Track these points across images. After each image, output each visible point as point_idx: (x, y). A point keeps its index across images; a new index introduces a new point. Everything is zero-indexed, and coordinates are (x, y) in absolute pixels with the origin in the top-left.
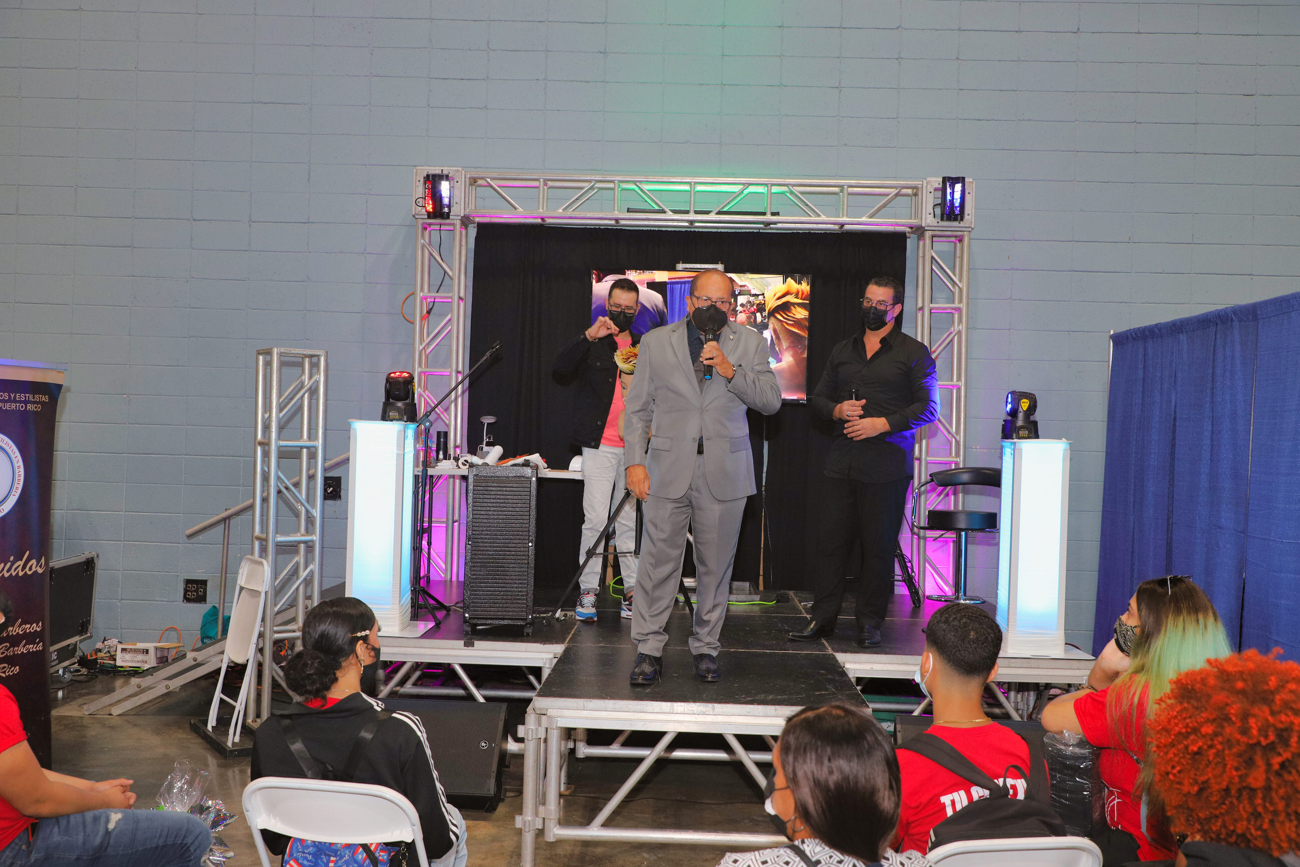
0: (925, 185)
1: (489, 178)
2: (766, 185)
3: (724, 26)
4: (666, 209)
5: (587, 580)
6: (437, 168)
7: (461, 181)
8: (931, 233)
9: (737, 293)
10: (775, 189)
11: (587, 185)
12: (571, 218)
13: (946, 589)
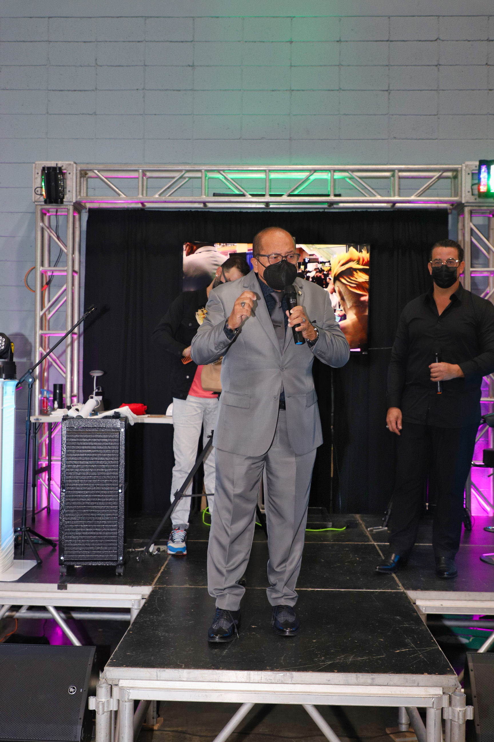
0: (464, 168)
1: (96, 170)
2: (330, 170)
3: (291, 42)
4: (246, 193)
5: (177, 517)
6: (53, 162)
7: (73, 173)
8: (470, 208)
9: (307, 261)
10: (338, 176)
11: (177, 175)
12: (165, 202)
13: (488, 509)
